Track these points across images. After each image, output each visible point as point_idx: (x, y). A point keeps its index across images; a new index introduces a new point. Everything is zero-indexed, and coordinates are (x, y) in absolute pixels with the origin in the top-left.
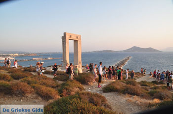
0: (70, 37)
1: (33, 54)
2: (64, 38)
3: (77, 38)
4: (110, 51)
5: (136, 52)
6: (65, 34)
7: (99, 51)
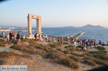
0: (33, 17)
1: (24, 28)
2: (28, 17)
3: (38, 17)
4: (73, 27)
5: (90, 28)
6: (29, 15)
7: (65, 27)
